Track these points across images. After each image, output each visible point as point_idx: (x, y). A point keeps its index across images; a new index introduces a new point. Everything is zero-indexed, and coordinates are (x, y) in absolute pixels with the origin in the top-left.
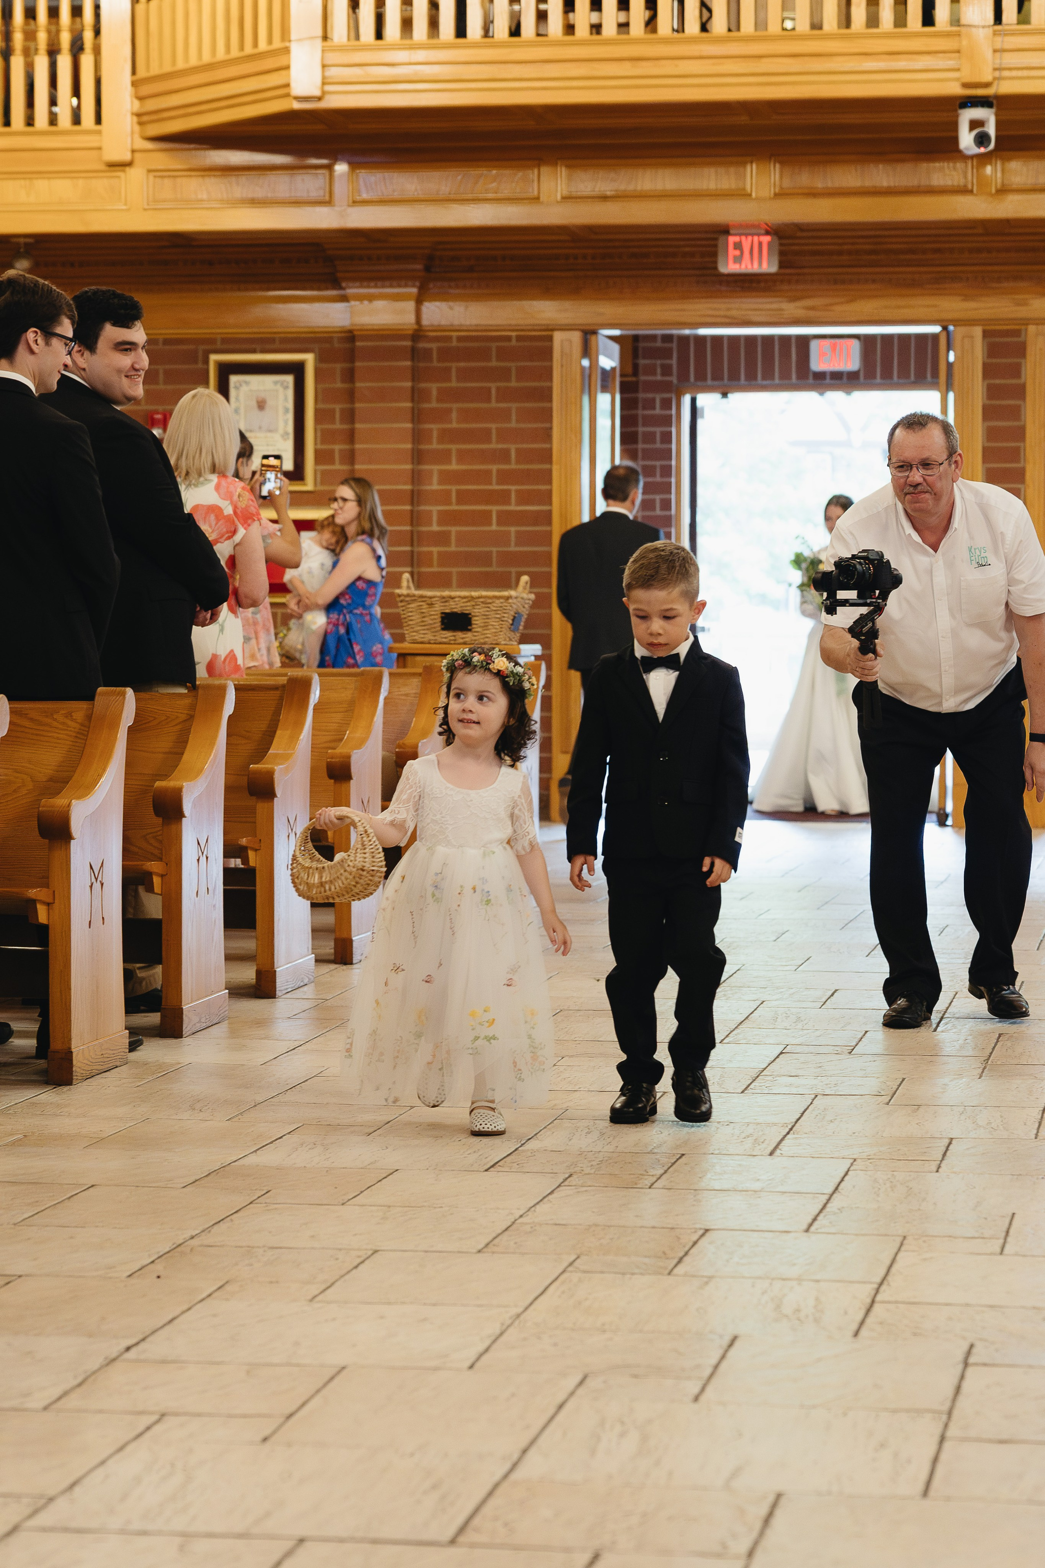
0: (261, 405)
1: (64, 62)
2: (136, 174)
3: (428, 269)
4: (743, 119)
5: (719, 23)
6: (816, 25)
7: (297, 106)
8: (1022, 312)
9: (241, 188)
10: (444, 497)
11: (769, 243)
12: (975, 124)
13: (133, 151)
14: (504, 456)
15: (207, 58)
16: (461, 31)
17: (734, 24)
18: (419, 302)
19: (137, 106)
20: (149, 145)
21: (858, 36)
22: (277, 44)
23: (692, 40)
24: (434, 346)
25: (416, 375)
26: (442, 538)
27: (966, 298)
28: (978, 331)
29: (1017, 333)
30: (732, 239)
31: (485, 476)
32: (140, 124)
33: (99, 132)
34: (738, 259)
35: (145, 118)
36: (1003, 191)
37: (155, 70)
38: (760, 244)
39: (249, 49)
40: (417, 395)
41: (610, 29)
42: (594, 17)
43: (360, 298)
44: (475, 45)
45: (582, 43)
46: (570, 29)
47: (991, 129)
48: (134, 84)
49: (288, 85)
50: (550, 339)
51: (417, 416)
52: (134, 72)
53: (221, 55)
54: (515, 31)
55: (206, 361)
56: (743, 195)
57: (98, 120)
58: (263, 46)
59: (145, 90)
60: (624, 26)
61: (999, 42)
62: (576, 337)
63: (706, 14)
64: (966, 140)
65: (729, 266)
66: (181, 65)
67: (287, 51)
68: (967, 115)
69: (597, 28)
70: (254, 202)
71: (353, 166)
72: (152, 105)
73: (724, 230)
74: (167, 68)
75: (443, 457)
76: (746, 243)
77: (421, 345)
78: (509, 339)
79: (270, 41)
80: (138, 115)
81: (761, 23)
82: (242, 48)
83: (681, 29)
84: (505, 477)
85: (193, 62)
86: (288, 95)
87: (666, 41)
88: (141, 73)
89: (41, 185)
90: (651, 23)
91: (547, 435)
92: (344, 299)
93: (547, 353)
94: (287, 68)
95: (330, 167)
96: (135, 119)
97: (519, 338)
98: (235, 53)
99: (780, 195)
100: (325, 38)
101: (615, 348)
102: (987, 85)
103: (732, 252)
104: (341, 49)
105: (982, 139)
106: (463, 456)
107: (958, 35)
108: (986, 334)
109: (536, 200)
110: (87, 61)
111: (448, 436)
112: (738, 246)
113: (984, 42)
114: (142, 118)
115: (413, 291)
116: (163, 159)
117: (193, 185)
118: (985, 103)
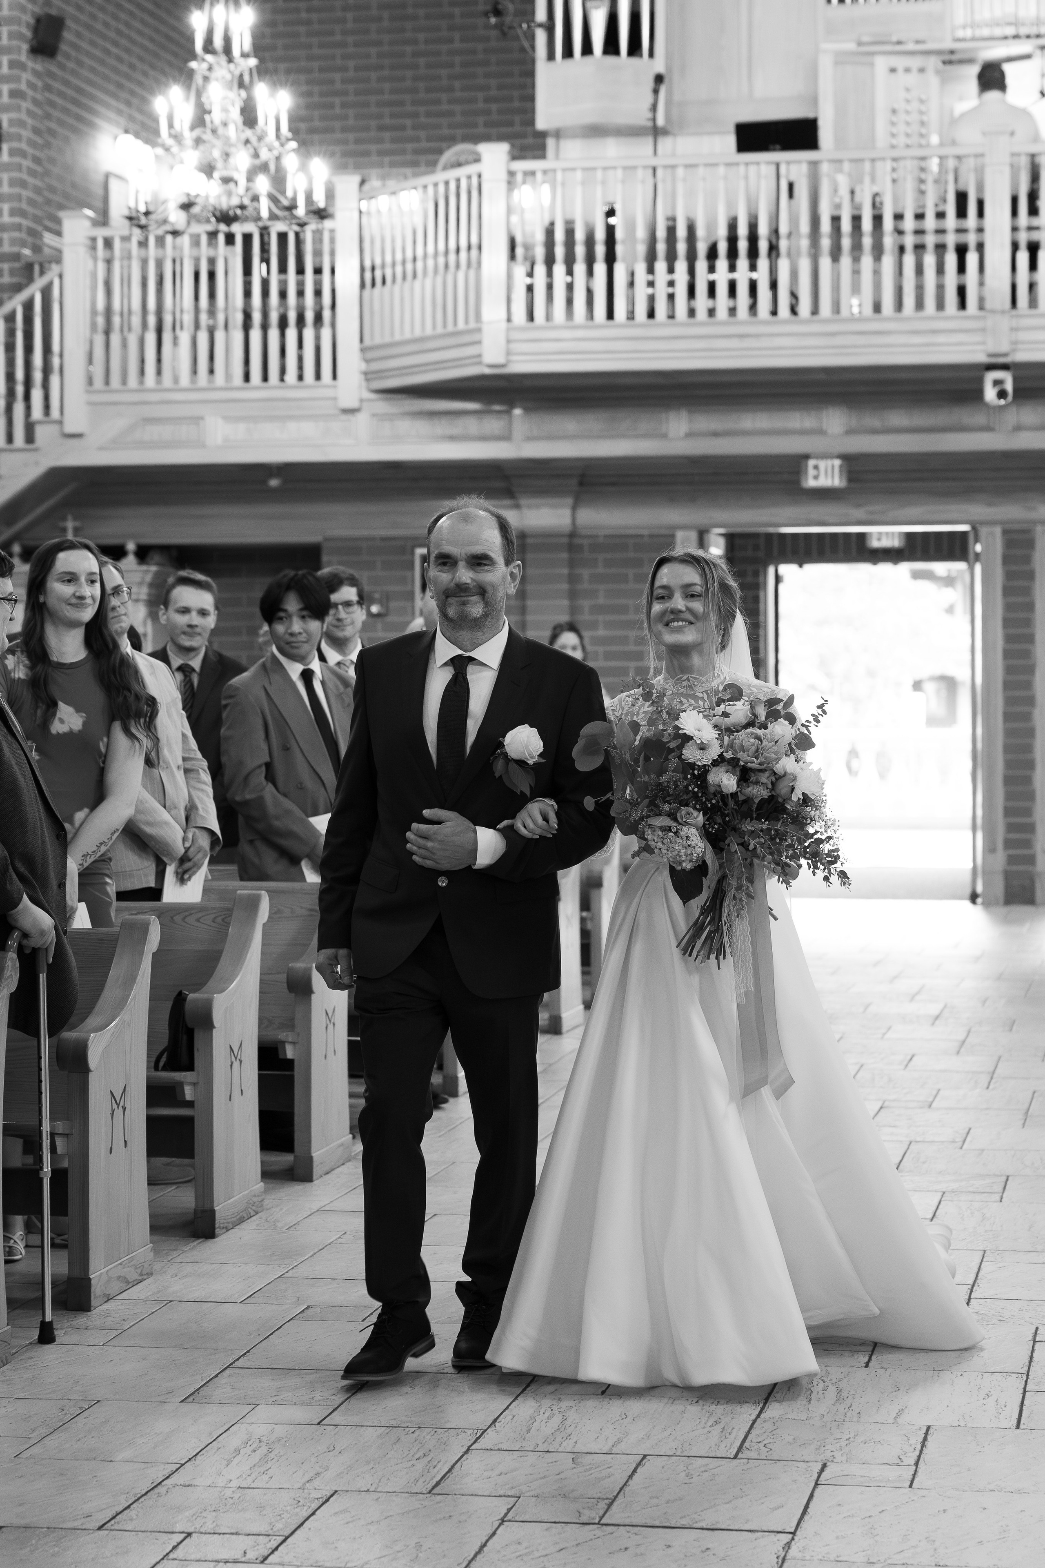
1: (309, 333)
2: (362, 418)
3: (581, 484)
4: (822, 377)
5: (805, 307)
6: (877, 308)
7: (487, 371)
8: (1033, 516)
9: (442, 427)
11: (841, 467)
12: (997, 383)
13: (361, 401)
15: (418, 333)
16: (610, 315)
17: (815, 311)
18: (574, 509)
19: (363, 366)
20: (373, 396)
21: (908, 319)
22: (472, 325)
23: (785, 322)
24: (585, 542)
25: (572, 564)
27: (990, 505)
28: (999, 530)
29: (1028, 531)
30: (811, 463)
31: (624, 640)
32: (367, 380)
33: (335, 387)
34: (816, 477)
35: (370, 376)
36: (1018, 428)
37: (378, 340)
38: (833, 467)
39: (450, 328)
40: (573, 579)
41: (722, 313)
42: (710, 303)
43: (530, 507)
44: (621, 326)
45: (702, 324)
46: (692, 313)
47: (1009, 387)
48: (363, 350)
49: (480, 356)
50: (673, 536)
51: (573, 595)
52: (361, 341)
53: (429, 331)
54: (651, 314)
55: (414, 554)
56: (821, 432)
57: (335, 377)
58: (461, 325)
59: (370, 355)
60: (732, 311)
61: (1014, 323)
62: (693, 535)
63: (794, 301)
64: (990, 394)
65: (811, 483)
66: (398, 337)
67: (479, 330)
68: (991, 377)
69: (711, 312)
70: (452, 438)
71: (527, 410)
72: (375, 366)
73: (807, 457)
74: (387, 339)
76: (822, 464)
77: (577, 541)
78: (641, 536)
79: (467, 321)
80: (366, 373)
81: (836, 308)
82: (445, 325)
83: (774, 313)
85: (408, 335)
86: (480, 363)
87: (765, 323)
88: (367, 342)
89: (292, 426)
90: (753, 308)
92: (517, 507)
94: (479, 342)
95: (509, 412)
96: (363, 377)
97: (651, 536)
98: (440, 330)
99: (850, 432)
100: (509, 320)
101: (722, 541)
102: (1005, 355)
103: (811, 472)
104: (521, 329)
105: (1002, 394)
106: (608, 625)
107: (984, 318)
108: (1005, 532)
109: (664, 436)
110: (326, 333)
111: (597, 609)
112: (816, 467)
113: (1005, 323)
114: (368, 376)
115: (569, 501)
116: (383, 406)
117: (406, 426)
118: (1005, 367)
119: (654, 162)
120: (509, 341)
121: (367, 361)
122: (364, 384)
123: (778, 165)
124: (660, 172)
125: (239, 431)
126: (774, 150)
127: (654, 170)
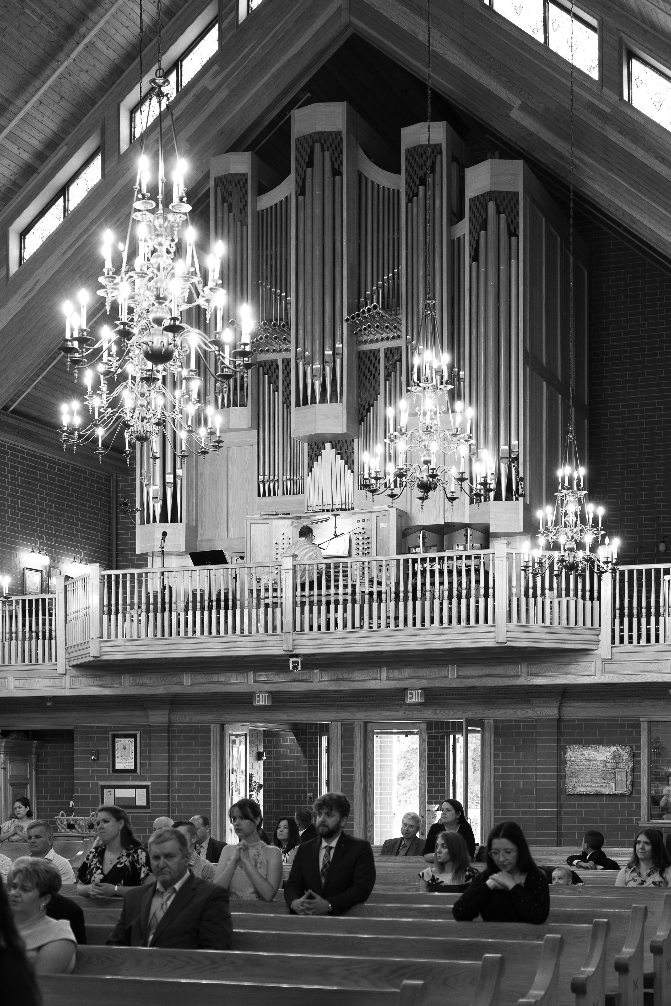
0: (125, 748)
1: (47, 642)
2: (67, 677)
3: (171, 704)
6: (242, 631)
8: (353, 717)
10: (179, 778)
12: (293, 662)
13: (65, 670)
14: (196, 764)
18: (170, 714)
19: (66, 656)
20: (70, 668)
21: (255, 636)
22: (89, 639)
23: (207, 637)
24: (174, 728)
25: (170, 738)
26: (178, 791)
28: (339, 724)
29: (352, 724)
30: (257, 695)
31: (191, 771)
32: (67, 661)
33: (56, 664)
34: (259, 701)
38: (265, 697)
40: (170, 745)
41: (182, 634)
42: (178, 630)
43: (152, 714)
45: (175, 638)
46: (179, 634)
47: (299, 664)
49: (90, 653)
50: (210, 726)
51: (170, 752)
54: (163, 634)
55: (109, 734)
57: (55, 660)
61: (295, 637)
62: (218, 726)
65: (257, 703)
68: (290, 660)
69: (186, 634)
71: (130, 673)
73: (251, 693)
75: (179, 765)
76: (261, 695)
77: (171, 728)
78: (198, 726)
80: (65, 659)
83: (202, 634)
84: (198, 771)
91: (210, 758)
93: (209, 731)
95: (123, 675)
97: (201, 726)
102: (296, 651)
103: (257, 699)
104: (106, 641)
106: (185, 764)
107: (283, 635)
108: (343, 724)
109: (184, 684)
110: (53, 642)
111: (180, 758)
112: (258, 697)
113: (290, 637)
114: (68, 659)
115: (167, 712)
116: (74, 673)
117: (83, 681)
118: (296, 656)
119: (163, 570)
120: (101, 647)
121: (68, 653)
122: (67, 663)
123: (210, 570)
124: (166, 574)
125: (20, 683)
126: (208, 564)
127: (163, 574)
